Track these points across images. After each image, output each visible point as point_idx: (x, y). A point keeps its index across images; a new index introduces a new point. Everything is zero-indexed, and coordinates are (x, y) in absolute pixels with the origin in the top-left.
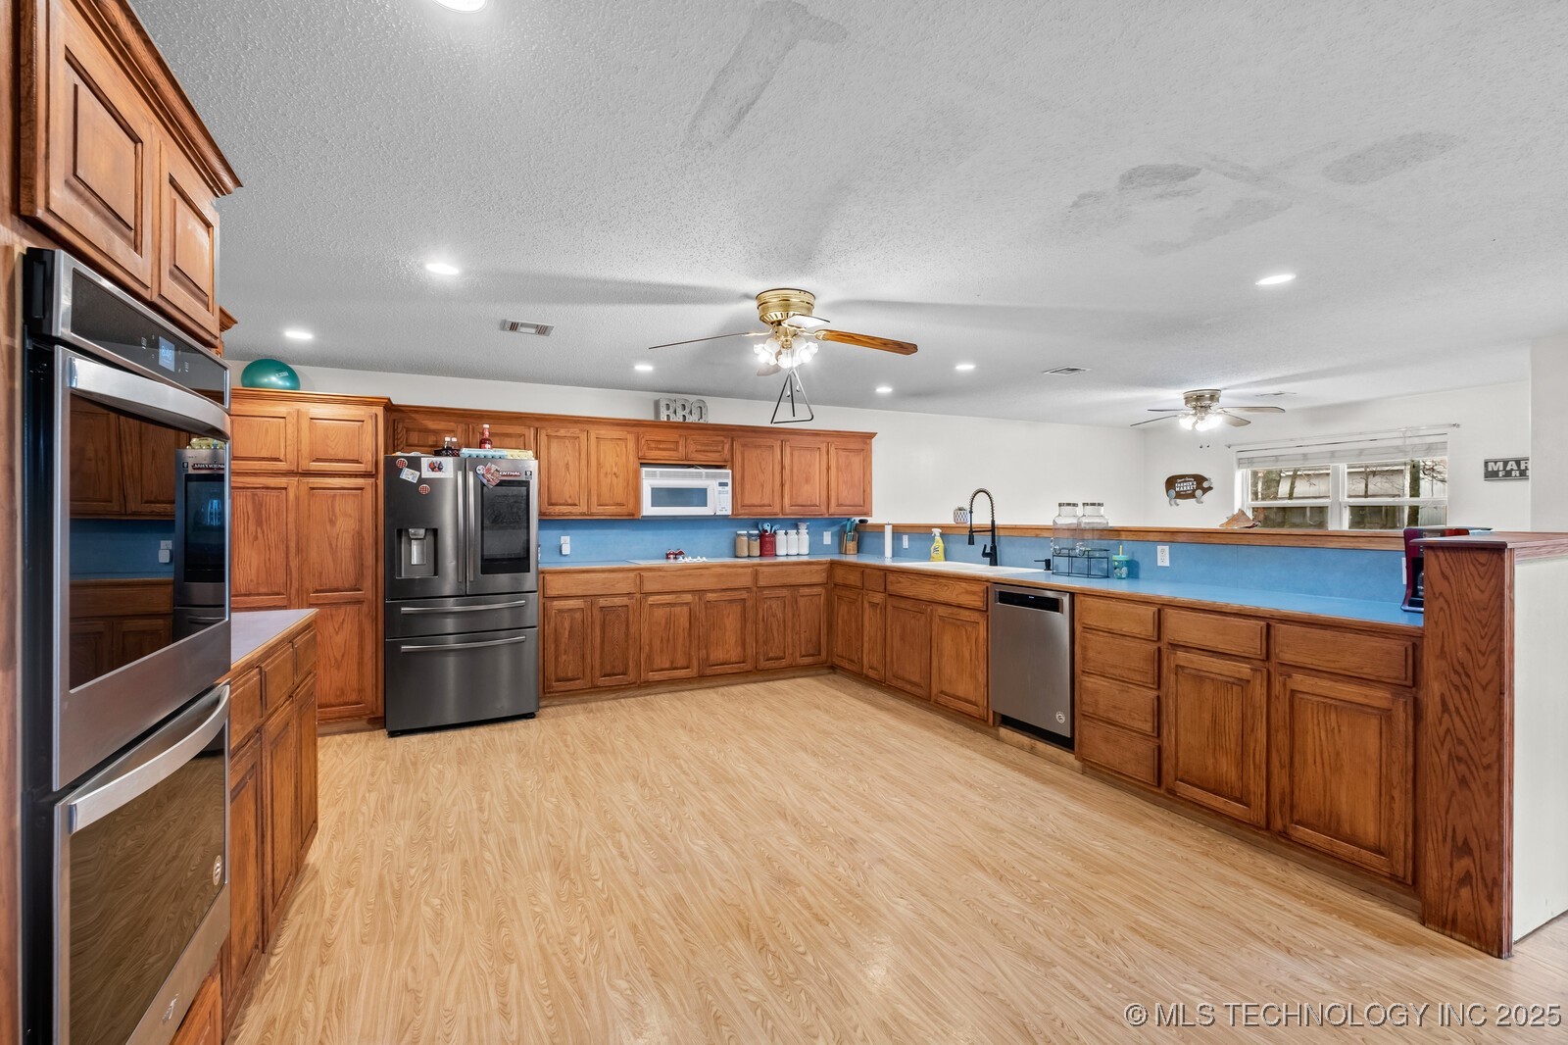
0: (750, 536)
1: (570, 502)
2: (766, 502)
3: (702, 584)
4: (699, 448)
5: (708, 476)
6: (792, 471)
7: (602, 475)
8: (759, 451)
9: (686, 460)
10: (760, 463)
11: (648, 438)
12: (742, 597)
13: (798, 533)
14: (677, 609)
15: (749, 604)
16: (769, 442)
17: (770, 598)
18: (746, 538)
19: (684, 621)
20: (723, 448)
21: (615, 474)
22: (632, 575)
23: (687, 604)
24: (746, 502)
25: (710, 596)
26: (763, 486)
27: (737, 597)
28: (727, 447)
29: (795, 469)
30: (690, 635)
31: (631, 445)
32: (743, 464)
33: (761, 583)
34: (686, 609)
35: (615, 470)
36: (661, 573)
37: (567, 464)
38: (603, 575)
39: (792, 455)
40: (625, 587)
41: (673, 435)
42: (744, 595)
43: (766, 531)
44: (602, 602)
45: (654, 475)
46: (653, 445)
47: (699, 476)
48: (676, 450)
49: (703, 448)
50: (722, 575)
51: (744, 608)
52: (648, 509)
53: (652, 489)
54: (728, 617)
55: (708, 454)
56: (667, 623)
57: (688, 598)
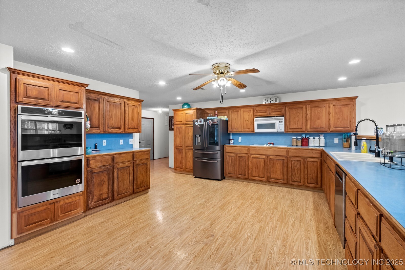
1: (236, 128)
2: (299, 127)
3: (268, 153)
4: (273, 111)
5: (275, 119)
6: (311, 116)
7: (244, 121)
8: (296, 110)
9: (269, 115)
10: (297, 114)
11: (257, 110)
12: (283, 159)
13: (319, 138)
14: (260, 160)
15: (285, 161)
16: (301, 106)
17: (294, 160)
19: (262, 163)
20: (282, 110)
21: (248, 120)
22: (247, 148)
23: (263, 158)
24: (291, 127)
25: (271, 157)
26: (298, 122)
27: (281, 158)
28: (283, 110)
29: (313, 115)
30: (264, 168)
31: (252, 112)
32: (290, 114)
33: (290, 155)
34: (263, 160)
35: (248, 119)
36: (255, 149)
37: (236, 119)
38: (239, 148)
39: (311, 110)
40: (245, 151)
41: (265, 108)
42: (284, 158)
43: (304, 137)
44: (239, 155)
45: (258, 120)
46: (258, 112)
47: (273, 120)
48: (266, 112)
49: (275, 111)
50: (275, 151)
51: (284, 162)
52: (256, 130)
53: (258, 124)
54: (278, 164)
55: (277, 112)
56: (257, 163)
57: (264, 157)
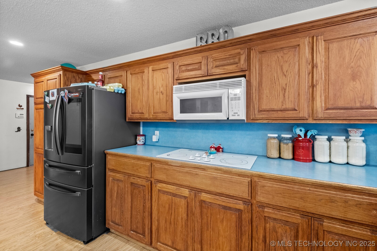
0: (280, 140)
1: (140, 111)
2: (289, 105)
3: (197, 183)
4: (218, 63)
5: (221, 86)
6: (327, 68)
7: (155, 94)
8: (280, 54)
9: (207, 76)
10: (282, 67)
11: (180, 64)
12: (238, 207)
13: (347, 140)
14: (177, 200)
15: (246, 216)
16: (293, 41)
17: (275, 219)
18: (276, 141)
19: (182, 211)
20: (239, 60)
21: (162, 92)
22: (148, 164)
23: (185, 197)
24: (264, 107)
25: (204, 196)
26: (285, 90)
27: (232, 205)
28: (243, 58)
29: (333, 66)
30: (186, 225)
31: (170, 70)
32: (261, 69)
33: (261, 198)
34: (183, 202)
35: (161, 89)
36: (166, 167)
37: (139, 89)
38: (133, 161)
39: (327, 50)
40: (144, 173)
41: (197, 58)
42: (241, 206)
43: (300, 136)
44: (132, 180)
45: (180, 90)
46: (184, 68)
47: (215, 87)
48: (200, 69)
49: (221, 63)
50: (215, 178)
51: (240, 219)
52: (178, 116)
53: (180, 100)
54: (222, 221)
55: (226, 67)
56: (169, 208)
57: (186, 192)
